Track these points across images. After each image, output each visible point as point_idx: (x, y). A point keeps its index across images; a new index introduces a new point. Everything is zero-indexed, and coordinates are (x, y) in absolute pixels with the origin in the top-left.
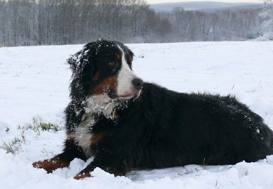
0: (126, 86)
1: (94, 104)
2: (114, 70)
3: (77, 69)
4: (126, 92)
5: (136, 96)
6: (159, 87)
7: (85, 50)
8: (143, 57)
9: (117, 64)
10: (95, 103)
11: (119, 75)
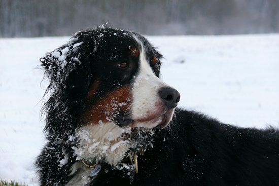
0: (147, 102)
1: (89, 141)
2: (125, 76)
3: (59, 73)
4: (148, 112)
5: (165, 120)
6: (205, 118)
7: (75, 42)
8: (183, 62)
9: (131, 66)
10: (92, 139)
11: (136, 84)
